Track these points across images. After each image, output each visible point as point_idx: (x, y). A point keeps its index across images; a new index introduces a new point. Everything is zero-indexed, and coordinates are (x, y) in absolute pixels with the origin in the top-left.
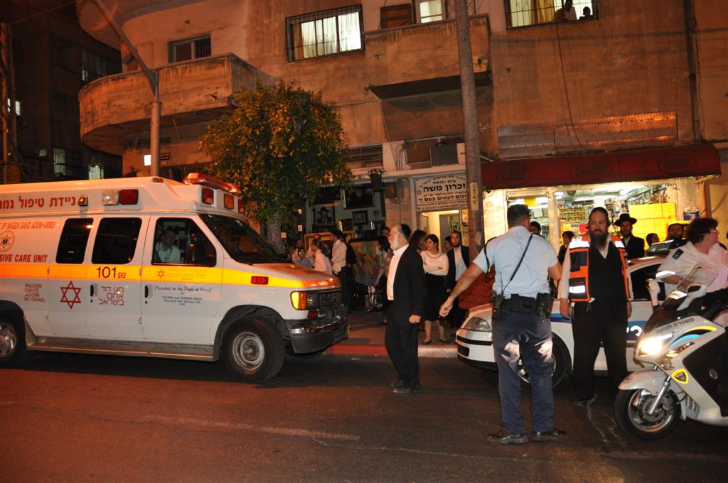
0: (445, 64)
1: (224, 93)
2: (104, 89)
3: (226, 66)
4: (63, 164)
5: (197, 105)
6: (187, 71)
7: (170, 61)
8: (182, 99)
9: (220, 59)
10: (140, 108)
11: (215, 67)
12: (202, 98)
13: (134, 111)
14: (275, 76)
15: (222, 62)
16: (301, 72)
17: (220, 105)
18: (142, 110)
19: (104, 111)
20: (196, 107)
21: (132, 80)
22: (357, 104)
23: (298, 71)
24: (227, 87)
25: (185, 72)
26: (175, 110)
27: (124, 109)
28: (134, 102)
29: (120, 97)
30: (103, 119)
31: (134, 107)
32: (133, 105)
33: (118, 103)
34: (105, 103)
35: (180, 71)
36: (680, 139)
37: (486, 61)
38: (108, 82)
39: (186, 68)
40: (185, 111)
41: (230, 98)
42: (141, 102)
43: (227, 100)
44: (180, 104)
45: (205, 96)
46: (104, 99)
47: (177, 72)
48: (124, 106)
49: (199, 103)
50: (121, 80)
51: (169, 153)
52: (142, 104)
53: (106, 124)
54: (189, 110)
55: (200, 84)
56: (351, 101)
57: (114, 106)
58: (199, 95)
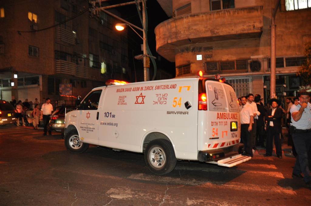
1: (258, 25)
2: (185, 20)
3: (259, 12)
5: (242, 31)
6: (236, 13)
8: (233, 27)
9: (255, 8)
10: (208, 31)
12: (245, 27)
13: (204, 32)
15: (257, 10)
17: (256, 31)
18: (209, 32)
19: (186, 31)
20: (241, 31)
24: (260, 22)
25: (235, 14)
26: (229, 33)
27: (198, 31)
28: (204, 27)
29: (195, 25)
30: (185, 36)
31: (204, 30)
32: (204, 29)
33: (194, 27)
34: (186, 28)
35: (232, 13)
38: (188, 17)
40: (235, 33)
41: (261, 28)
43: (260, 29)
44: (232, 30)
45: (247, 26)
46: (186, 26)
47: (230, 13)
48: (198, 29)
49: (244, 30)
50: (196, 17)
51: (212, 55)
52: (209, 29)
53: (187, 38)
54: (238, 33)
55: (244, 20)
57: (192, 29)
58: (243, 26)
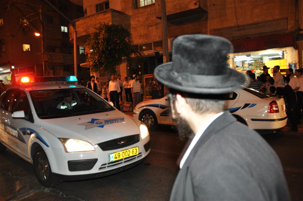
0: (183, 6)
3: (109, 14)
4: (83, 50)
7: (97, 12)
9: (107, 11)
11: (106, 14)
14: (130, 15)
16: (139, 13)
18: (85, 32)
21: (81, 21)
22: (158, 24)
23: (138, 12)
27: (80, 32)
31: (82, 31)
35: (95, 16)
36: (289, 30)
37: (198, 3)
39: (97, 15)
42: (84, 29)
48: (80, 31)
50: (78, 21)
56: (156, 23)
